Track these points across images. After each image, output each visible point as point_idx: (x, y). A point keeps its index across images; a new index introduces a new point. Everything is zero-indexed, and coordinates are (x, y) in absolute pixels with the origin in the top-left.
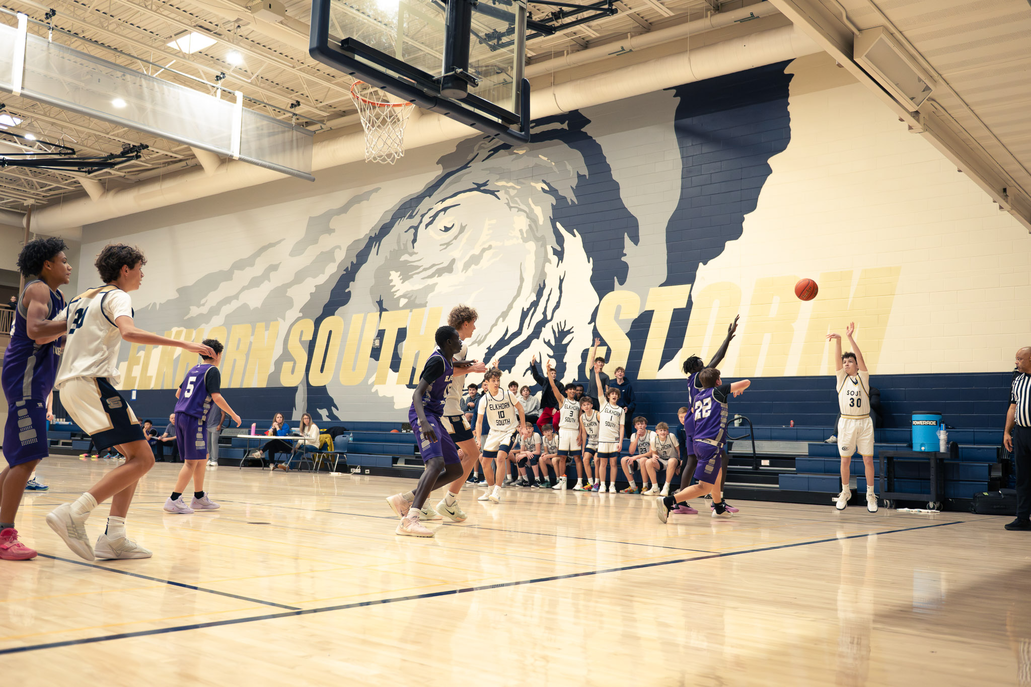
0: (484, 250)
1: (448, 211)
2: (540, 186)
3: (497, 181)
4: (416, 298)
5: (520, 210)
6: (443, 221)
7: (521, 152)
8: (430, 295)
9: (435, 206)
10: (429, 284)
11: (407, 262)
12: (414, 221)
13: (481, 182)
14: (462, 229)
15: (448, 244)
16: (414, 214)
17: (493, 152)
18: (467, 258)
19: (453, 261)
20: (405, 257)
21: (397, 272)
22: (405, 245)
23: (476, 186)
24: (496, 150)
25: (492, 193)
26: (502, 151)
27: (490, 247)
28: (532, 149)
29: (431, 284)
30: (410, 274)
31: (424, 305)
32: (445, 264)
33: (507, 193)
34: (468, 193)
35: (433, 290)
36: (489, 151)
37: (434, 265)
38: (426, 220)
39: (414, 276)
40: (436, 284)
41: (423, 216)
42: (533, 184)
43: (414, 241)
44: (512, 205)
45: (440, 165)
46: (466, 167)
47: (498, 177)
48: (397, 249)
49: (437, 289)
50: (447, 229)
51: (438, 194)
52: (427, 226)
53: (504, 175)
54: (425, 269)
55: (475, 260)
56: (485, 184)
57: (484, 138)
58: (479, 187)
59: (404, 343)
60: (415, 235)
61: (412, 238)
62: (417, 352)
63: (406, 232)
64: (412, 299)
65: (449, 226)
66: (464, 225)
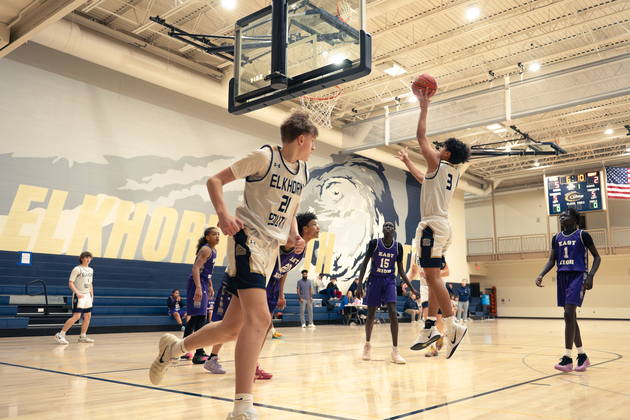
0: (351, 211)
1: (336, 184)
2: (371, 189)
3: (356, 179)
4: (323, 225)
5: (364, 197)
6: (334, 188)
7: (364, 170)
8: (330, 226)
9: (330, 179)
10: (329, 220)
11: (317, 204)
12: (321, 183)
13: (350, 176)
14: (343, 196)
15: (337, 202)
16: (320, 178)
17: (353, 164)
18: (345, 212)
19: (339, 211)
20: (316, 201)
21: (313, 207)
22: (316, 194)
23: (347, 177)
24: (355, 164)
25: (354, 184)
26: (356, 165)
27: (354, 210)
28: (367, 171)
29: (330, 220)
30: (320, 211)
31: (327, 231)
32: (336, 212)
33: (359, 186)
34: (344, 179)
35: (331, 224)
36: (352, 163)
37: (330, 211)
38: (326, 184)
39: (322, 213)
40: (332, 221)
41: (325, 181)
42: (368, 187)
43: (321, 193)
44: (361, 193)
45: (332, 158)
46: (342, 165)
47: (356, 177)
48: (312, 194)
49: (332, 223)
50: (336, 194)
51: (332, 173)
52: (327, 187)
53: (358, 178)
54: (327, 211)
55: (348, 214)
56: (351, 178)
57: (350, 155)
58: (349, 178)
59: (318, 249)
60: (321, 190)
61: (320, 191)
62: (324, 255)
63: (317, 187)
64: (321, 226)
65: (337, 192)
66: (343, 194)
